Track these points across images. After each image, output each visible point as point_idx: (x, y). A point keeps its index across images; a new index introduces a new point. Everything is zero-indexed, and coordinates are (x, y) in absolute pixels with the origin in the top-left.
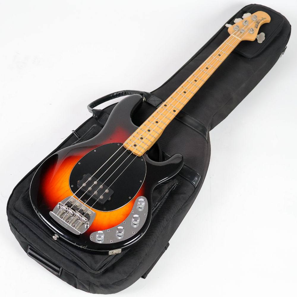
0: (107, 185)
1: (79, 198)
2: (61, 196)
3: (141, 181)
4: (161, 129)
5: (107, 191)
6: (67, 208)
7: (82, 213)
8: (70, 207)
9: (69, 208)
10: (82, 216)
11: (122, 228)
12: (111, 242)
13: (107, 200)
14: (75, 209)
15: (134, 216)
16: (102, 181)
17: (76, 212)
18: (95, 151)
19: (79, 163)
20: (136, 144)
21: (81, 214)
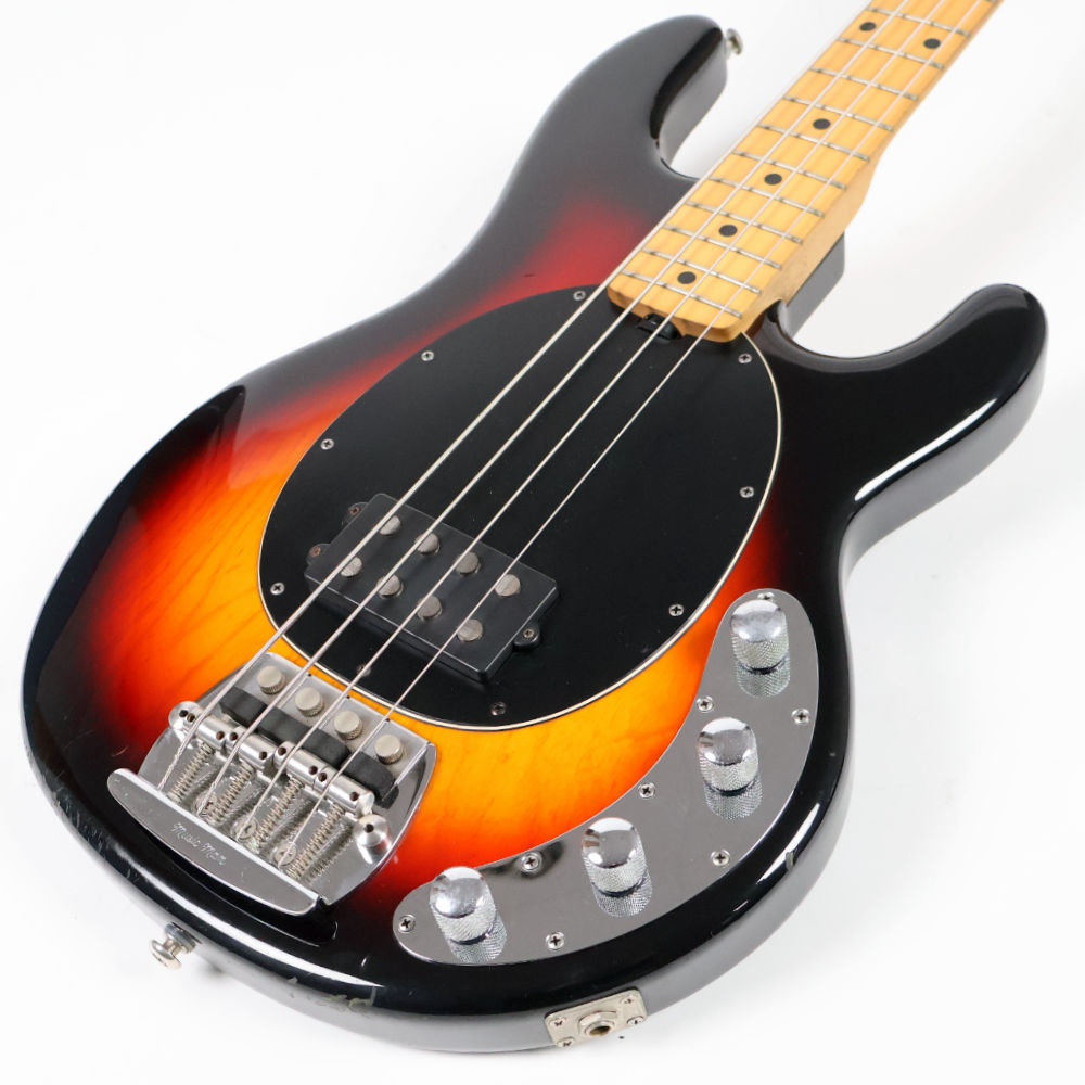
0: (503, 542)
1: (311, 654)
2: (204, 662)
3: (747, 493)
4: (849, 159)
5: (506, 585)
6: (228, 731)
7: (335, 752)
8: (247, 725)
9: (239, 730)
10: (330, 772)
11: (621, 825)
12: (553, 945)
13: (514, 647)
14: (280, 733)
15: (713, 728)
16: (464, 522)
17: (283, 751)
18: (428, 356)
19: (328, 445)
20: (693, 267)
21: (321, 766)
